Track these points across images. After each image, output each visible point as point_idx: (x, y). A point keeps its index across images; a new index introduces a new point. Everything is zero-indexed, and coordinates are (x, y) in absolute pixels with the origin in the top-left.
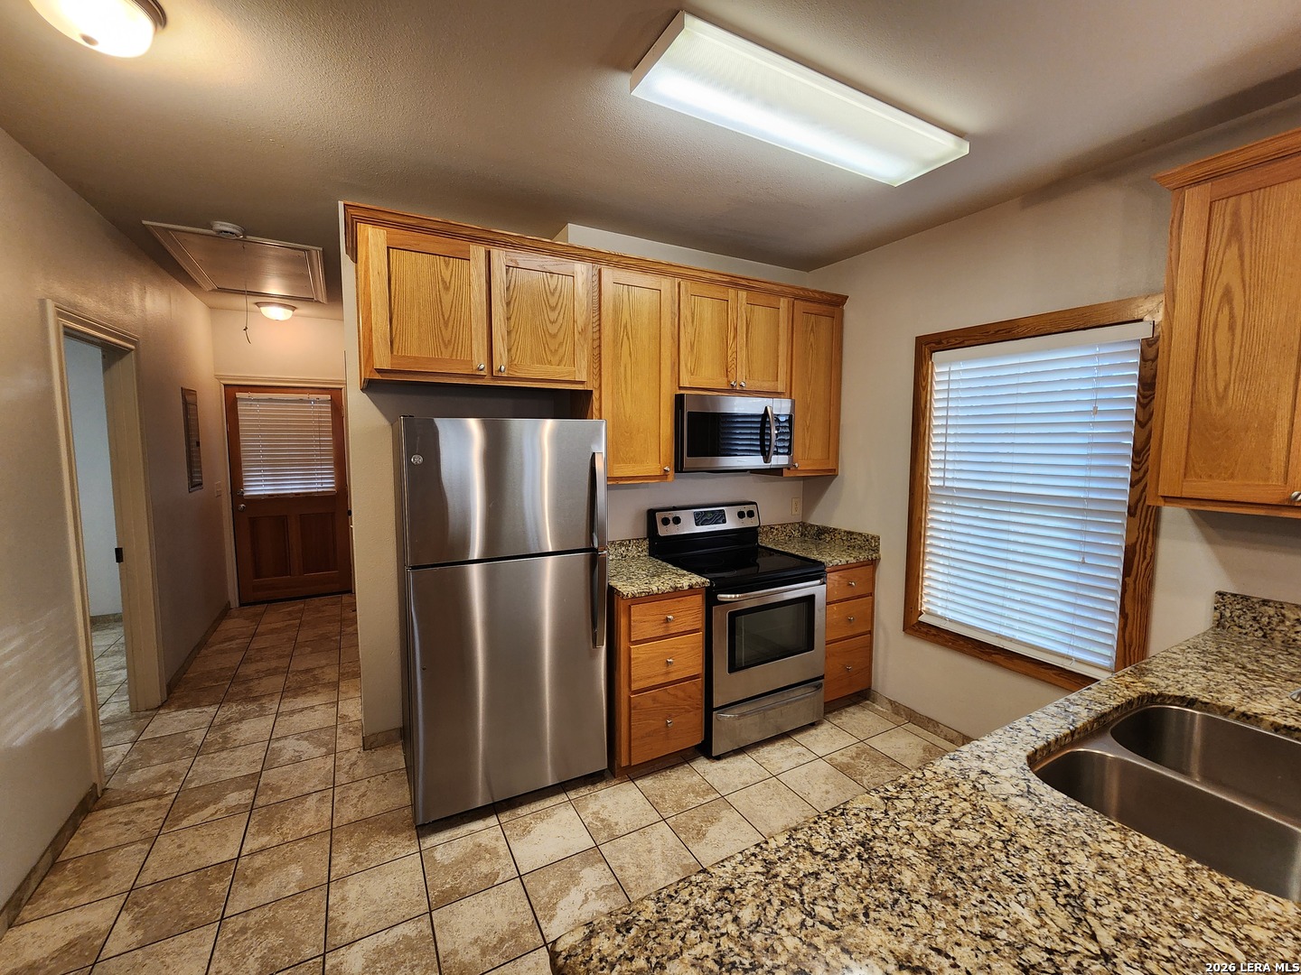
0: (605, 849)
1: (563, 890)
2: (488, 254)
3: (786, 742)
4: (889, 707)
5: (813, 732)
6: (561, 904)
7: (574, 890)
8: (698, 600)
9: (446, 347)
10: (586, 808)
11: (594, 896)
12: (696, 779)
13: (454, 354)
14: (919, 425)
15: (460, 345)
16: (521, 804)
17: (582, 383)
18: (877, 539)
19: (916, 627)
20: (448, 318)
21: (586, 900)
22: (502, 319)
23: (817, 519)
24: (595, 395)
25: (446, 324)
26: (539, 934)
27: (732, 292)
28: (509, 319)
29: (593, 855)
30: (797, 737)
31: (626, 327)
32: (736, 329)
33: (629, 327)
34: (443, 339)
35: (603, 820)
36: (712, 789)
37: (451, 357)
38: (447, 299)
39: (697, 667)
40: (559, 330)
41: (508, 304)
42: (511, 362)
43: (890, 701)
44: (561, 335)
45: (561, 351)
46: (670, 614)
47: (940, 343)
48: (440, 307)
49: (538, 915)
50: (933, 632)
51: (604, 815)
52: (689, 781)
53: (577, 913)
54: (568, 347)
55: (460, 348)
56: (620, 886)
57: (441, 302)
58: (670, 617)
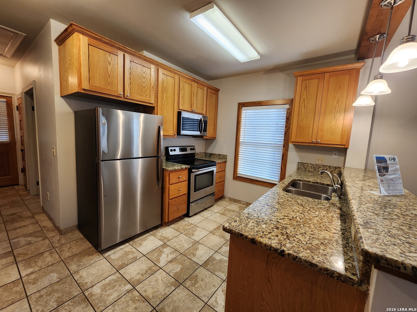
0: (168, 243)
1: (160, 255)
2: (124, 55)
3: (207, 210)
4: (229, 199)
6: (161, 258)
7: (163, 255)
8: (186, 172)
9: (109, 85)
10: (157, 235)
11: (170, 254)
12: (186, 223)
13: (112, 88)
14: (238, 126)
15: (114, 85)
16: (135, 238)
17: (152, 104)
18: (226, 156)
19: (237, 178)
20: (110, 75)
21: (168, 256)
22: (128, 78)
23: (209, 151)
24: (156, 108)
25: (109, 77)
26: (158, 267)
27: (193, 82)
28: (130, 79)
29: (165, 245)
30: (209, 209)
31: (165, 88)
32: (194, 94)
33: (166, 88)
34: (108, 82)
35: (164, 237)
36: (191, 224)
37: (111, 89)
38: (110, 68)
39: (185, 191)
40: (146, 85)
41: (130, 74)
42: (131, 93)
43: (229, 198)
44: (146, 87)
45: (146, 92)
46: (180, 176)
47: (244, 105)
48: (107, 70)
49: (155, 263)
50: (241, 178)
51: (164, 236)
52: (185, 223)
53: (167, 259)
54: (148, 91)
55: (114, 86)
56: (176, 250)
57: (107, 69)
58: (180, 177)
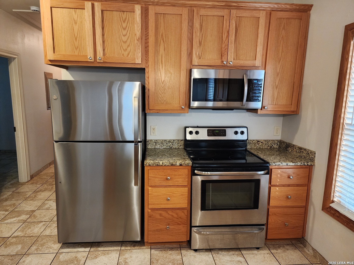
2: (93, 5)
4: (312, 252)
5: (256, 252)
8: (185, 172)
9: (76, 49)
10: (124, 255)
13: (80, 52)
15: (82, 48)
17: (139, 64)
18: (314, 153)
19: (329, 210)
20: (77, 37)
22: (100, 35)
24: (146, 70)
25: (76, 39)
27: (226, 11)
28: (103, 35)
31: (162, 35)
32: (228, 32)
33: (164, 35)
34: (75, 46)
35: (126, 263)
37: (79, 54)
38: (76, 28)
39: (184, 204)
40: (127, 39)
41: (103, 29)
42: (105, 55)
44: (129, 42)
45: (129, 49)
46: (169, 176)
48: (73, 32)
51: (128, 261)
52: (174, 257)
54: (132, 47)
55: (82, 50)
57: (73, 29)
58: (169, 178)
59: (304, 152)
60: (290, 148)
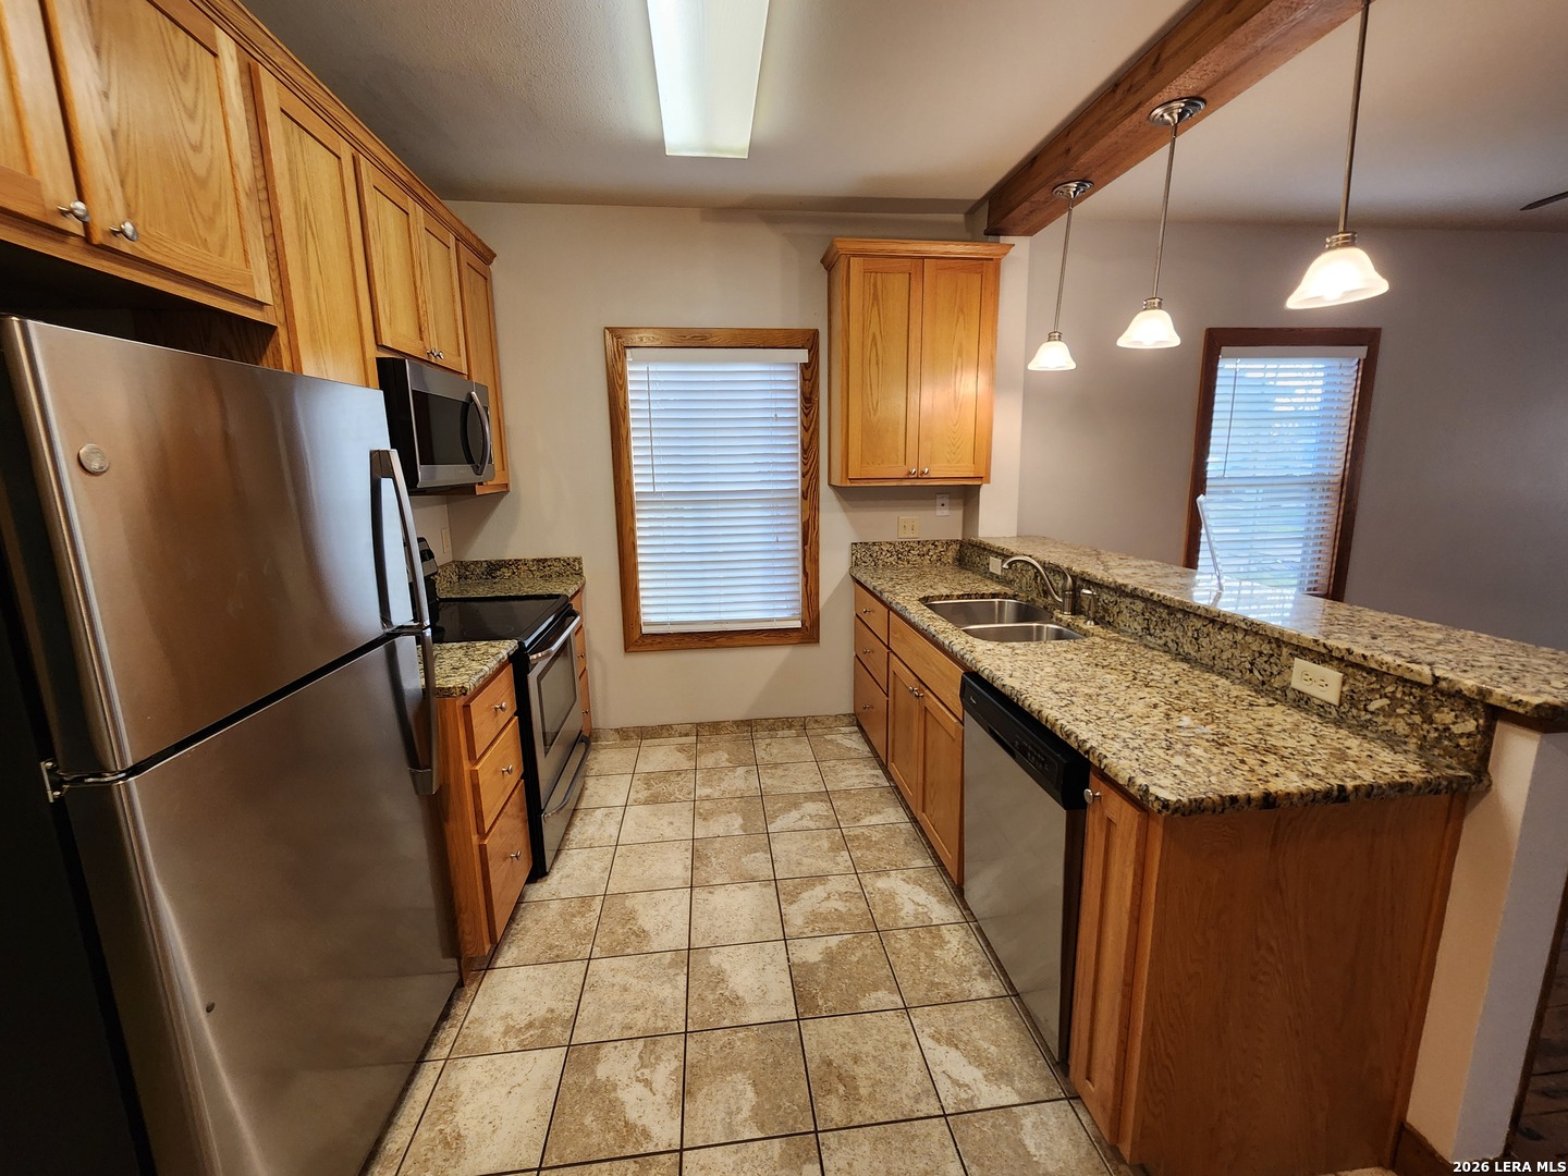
0: (582, 1035)
1: (612, 1108)
3: (581, 815)
4: (617, 736)
5: (587, 793)
6: (632, 1115)
7: (622, 1095)
8: (509, 674)
10: (485, 1041)
11: (647, 1071)
12: (555, 905)
17: (261, 305)
18: (578, 560)
21: (647, 1083)
24: (282, 333)
26: (661, 1157)
29: (578, 1055)
30: (583, 805)
31: (307, 209)
33: (311, 212)
35: (530, 1025)
36: (585, 900)
39: (520, 764)
40: (209, 171)
43: (617, 730)
44: (214, 186)
45: (221, 223)
49: (629, 1151)
50: (657, 640)
51: (522, 1020)
52: (553, 912)
53: (659, 1097)
56: (652, 1037)
58: (498, 706)
59: (556, 564)
60: (505, 570)
